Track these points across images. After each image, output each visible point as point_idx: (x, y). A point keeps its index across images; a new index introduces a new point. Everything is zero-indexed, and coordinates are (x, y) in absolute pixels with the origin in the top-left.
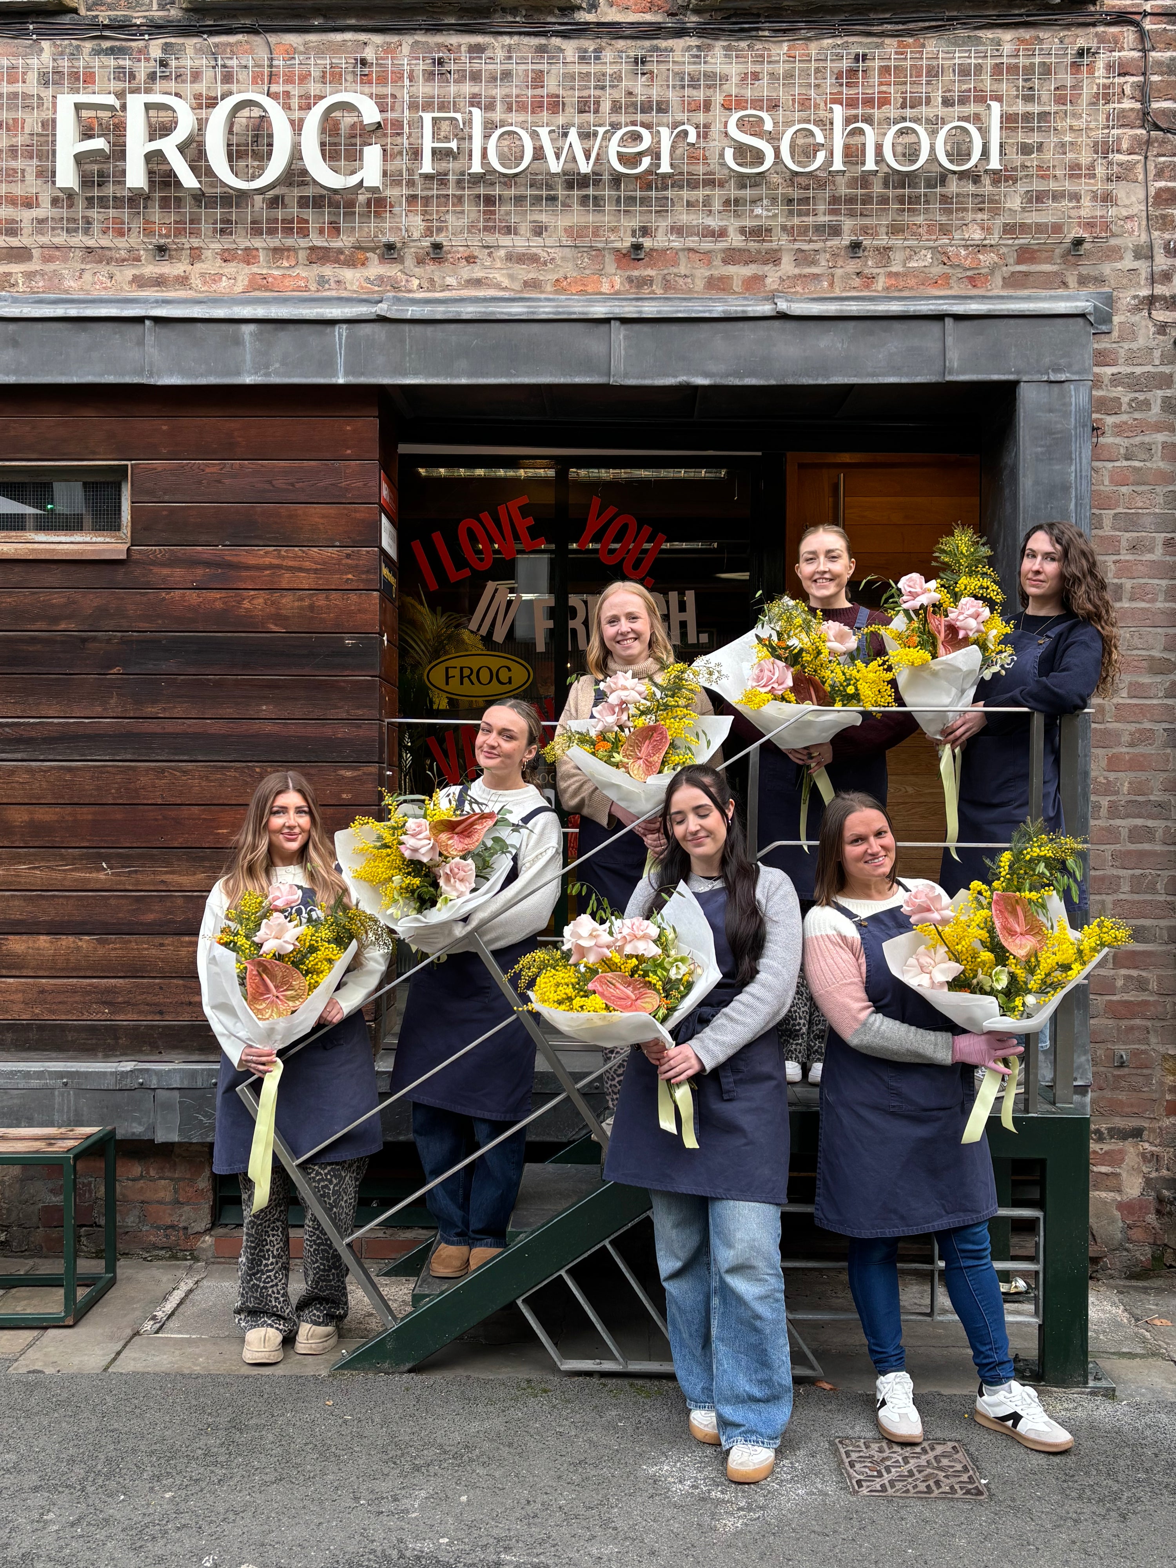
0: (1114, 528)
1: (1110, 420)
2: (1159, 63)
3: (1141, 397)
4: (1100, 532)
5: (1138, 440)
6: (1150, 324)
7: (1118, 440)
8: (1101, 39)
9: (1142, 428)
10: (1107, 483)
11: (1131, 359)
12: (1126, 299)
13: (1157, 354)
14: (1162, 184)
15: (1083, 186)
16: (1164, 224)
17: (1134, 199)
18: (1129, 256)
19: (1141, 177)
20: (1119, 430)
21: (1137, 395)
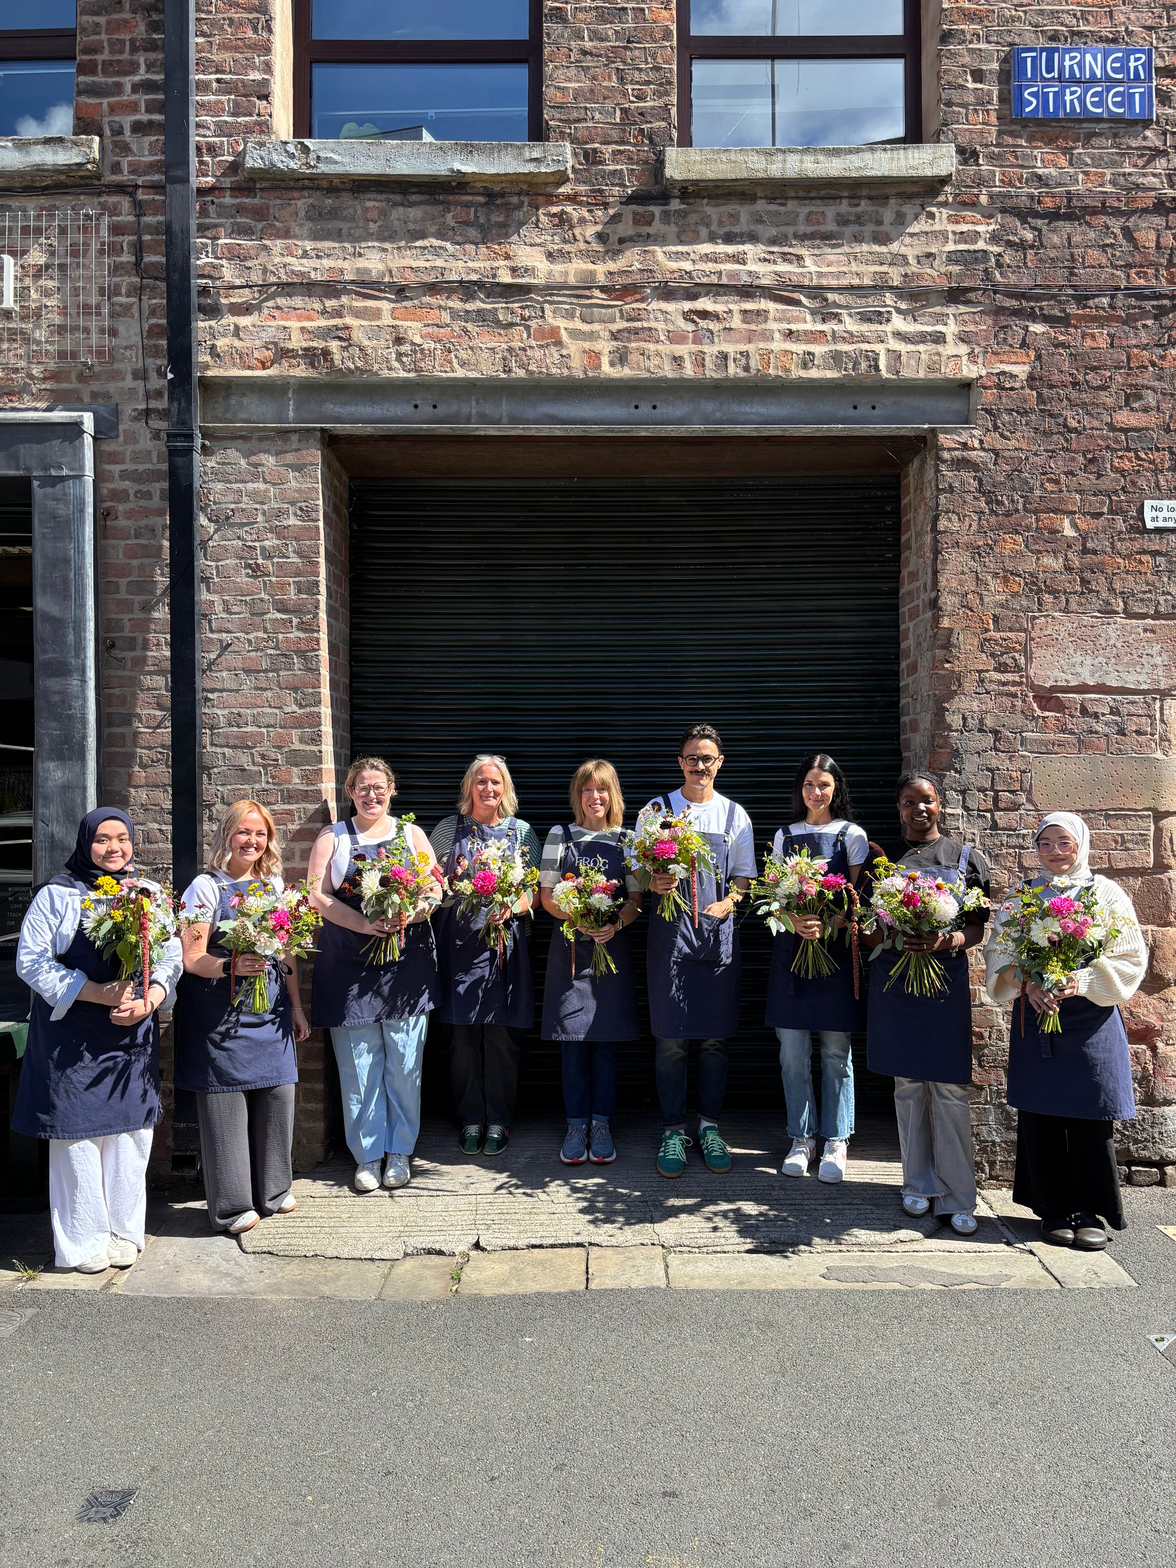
0: (128, 593)
1: (121, 508)
2: (149, 226)
3: (144, 488)
4: (117, 596)
5: (144, 522)
6: (147, 432)
7: (129, 523)
8: (103, 206)
9: (146, 512)
10: (121, 556)
11: (134, 460)
12: (128, 411)
13: (154, 455)
14: (154, 321)
15: (94, 323)
16: (157, 352)
17: (132, 333)
18: (129, 377)
19: (137, 315)
20: (129, 515)
21: (141, 487)
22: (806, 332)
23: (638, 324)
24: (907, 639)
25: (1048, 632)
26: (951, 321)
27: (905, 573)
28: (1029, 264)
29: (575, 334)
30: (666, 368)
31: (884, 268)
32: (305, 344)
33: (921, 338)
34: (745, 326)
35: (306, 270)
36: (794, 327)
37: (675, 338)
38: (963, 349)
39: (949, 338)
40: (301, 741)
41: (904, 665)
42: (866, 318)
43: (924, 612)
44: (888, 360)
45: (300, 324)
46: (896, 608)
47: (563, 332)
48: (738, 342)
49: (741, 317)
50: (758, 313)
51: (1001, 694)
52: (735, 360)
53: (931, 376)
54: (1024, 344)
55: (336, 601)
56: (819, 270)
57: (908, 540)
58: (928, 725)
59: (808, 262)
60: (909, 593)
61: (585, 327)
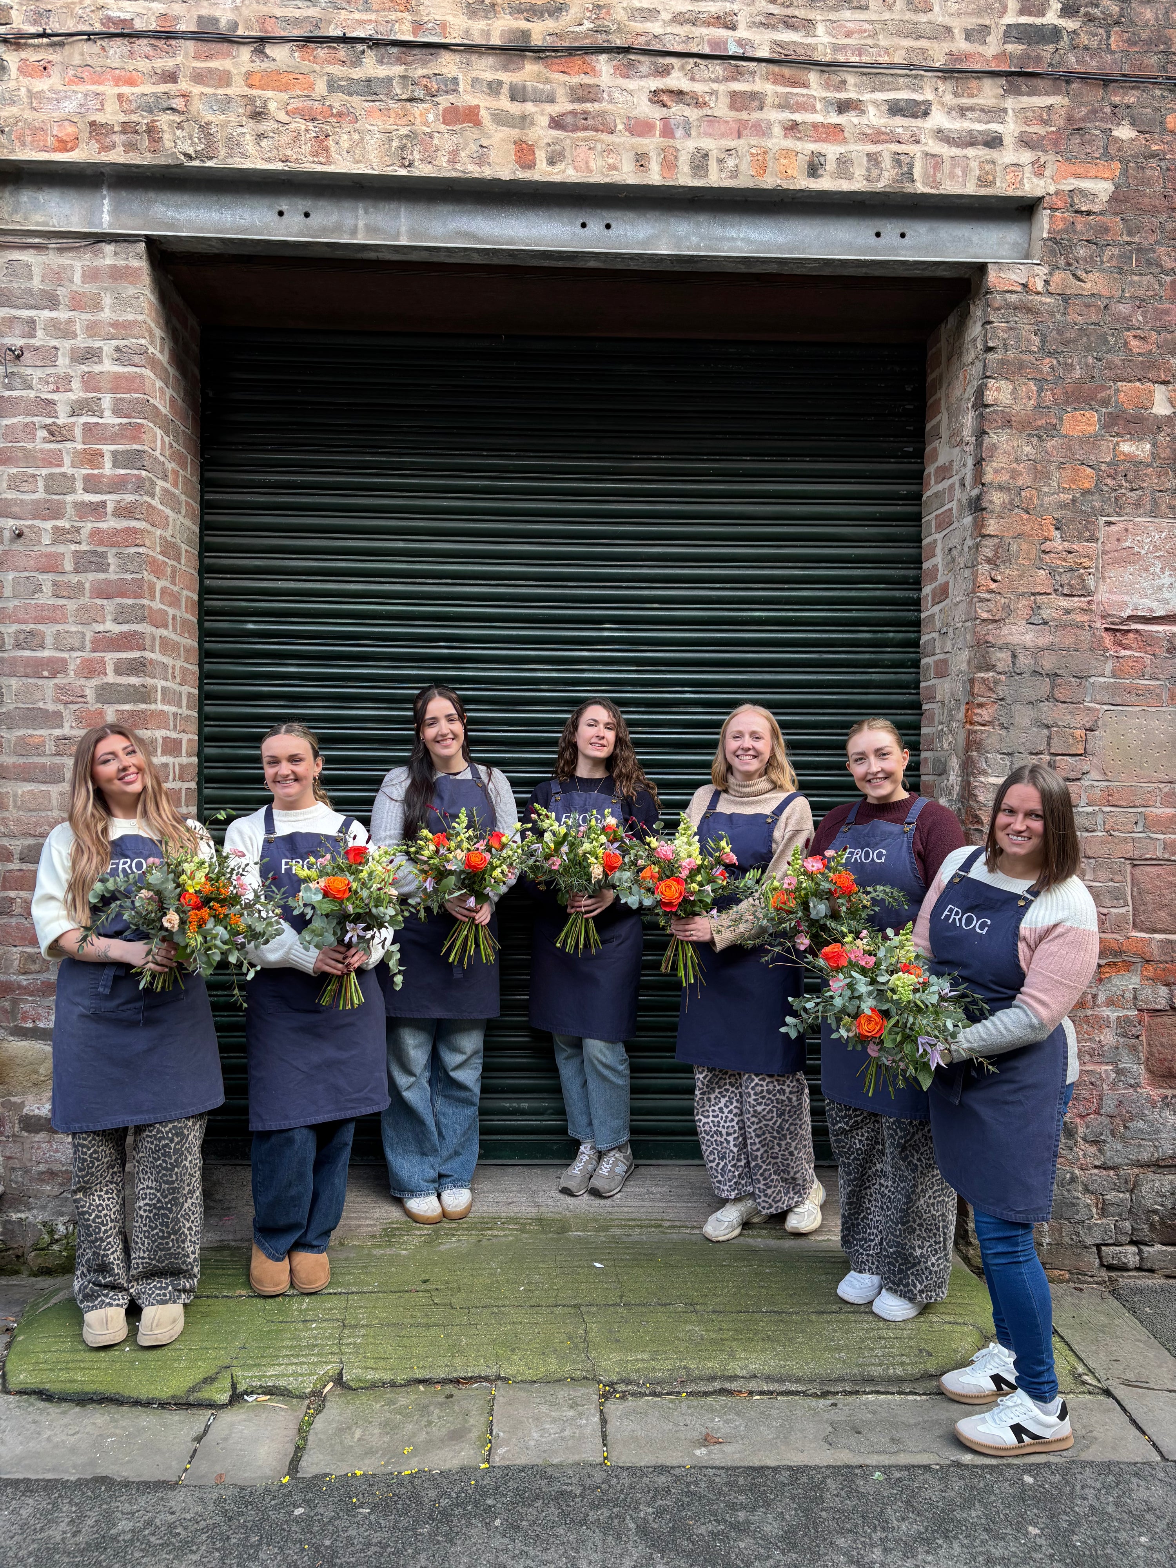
22: (815, 126)
23: (588, 106)
24: (934, 555)
25: (1127, 544)
26: (1010, 117)
27: (931, 470)
28: (1113, 47)
29: (501, 119)
30: (625, 170)
31: (923, 43)
32: (123, 118)
33: (970, 140)
34: (733, 114)
35: (128, 16)
36: (798, 117)
37: (640, 128)
38: (1026, 157)
39: (1008, 140)
40: (118, 671)
41: (927, 590)
42: (896, 109)
43: (961, 515)
44: (925, 167)
45: (117, 90)
46: (917, 518)
47: (483, 112)
48: (723, 135)
49: (728, 100)
50: (753, 95)
51: (1063, 626)
52: (720, 161)
53: (983, 192)
54: (1106, 155)
55: (175, 485)
56: (834, 40)
57: (938, 425)
58: (964, 667)
59: (820, 29)
60: (936, 494)
61: (515, 108)
